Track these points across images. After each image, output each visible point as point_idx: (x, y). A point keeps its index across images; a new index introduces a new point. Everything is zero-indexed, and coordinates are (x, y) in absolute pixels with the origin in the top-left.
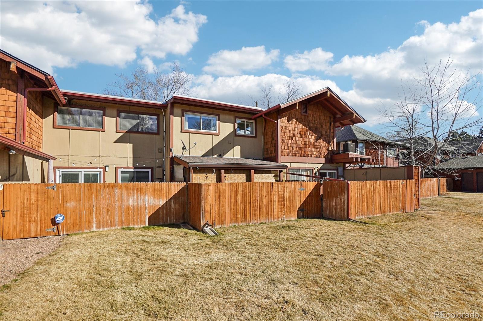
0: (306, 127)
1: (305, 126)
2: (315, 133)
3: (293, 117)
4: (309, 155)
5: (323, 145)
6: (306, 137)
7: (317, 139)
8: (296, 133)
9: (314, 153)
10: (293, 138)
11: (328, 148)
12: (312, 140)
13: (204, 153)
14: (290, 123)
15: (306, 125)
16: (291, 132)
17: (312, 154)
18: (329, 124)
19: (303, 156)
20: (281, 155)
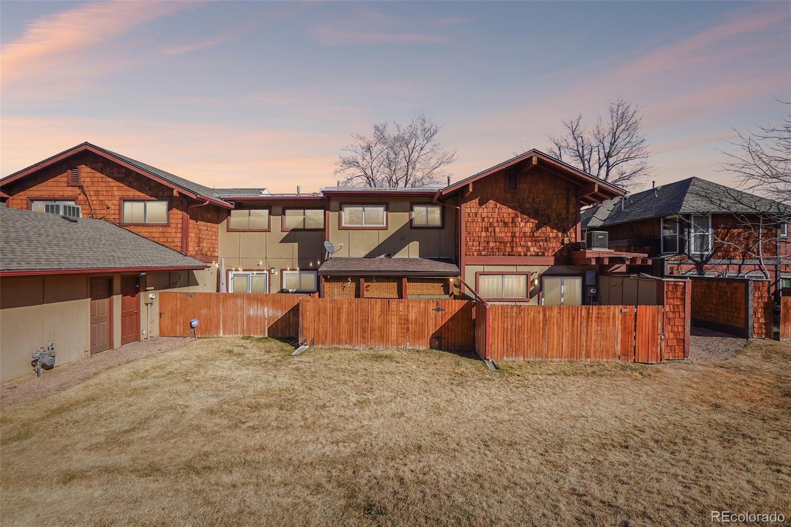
0: (516, 210)
1: (514, 208)
2: (532, 218)
3: (489, 196)
4: (520, 252)
5: (551, 235)
6: (516, 225)
7: (538, 227)
8: (495, 220)
9: (532, 249)
10: (490, 229)
11: (563, 240)
12: (528, 230)
13: (367, 253)
14: (484, 206)
15: (515, 207)
16: (486, 220)
17: (528, 249)
18: (565, 201)
19: (508, 255)
20: (466, 255)
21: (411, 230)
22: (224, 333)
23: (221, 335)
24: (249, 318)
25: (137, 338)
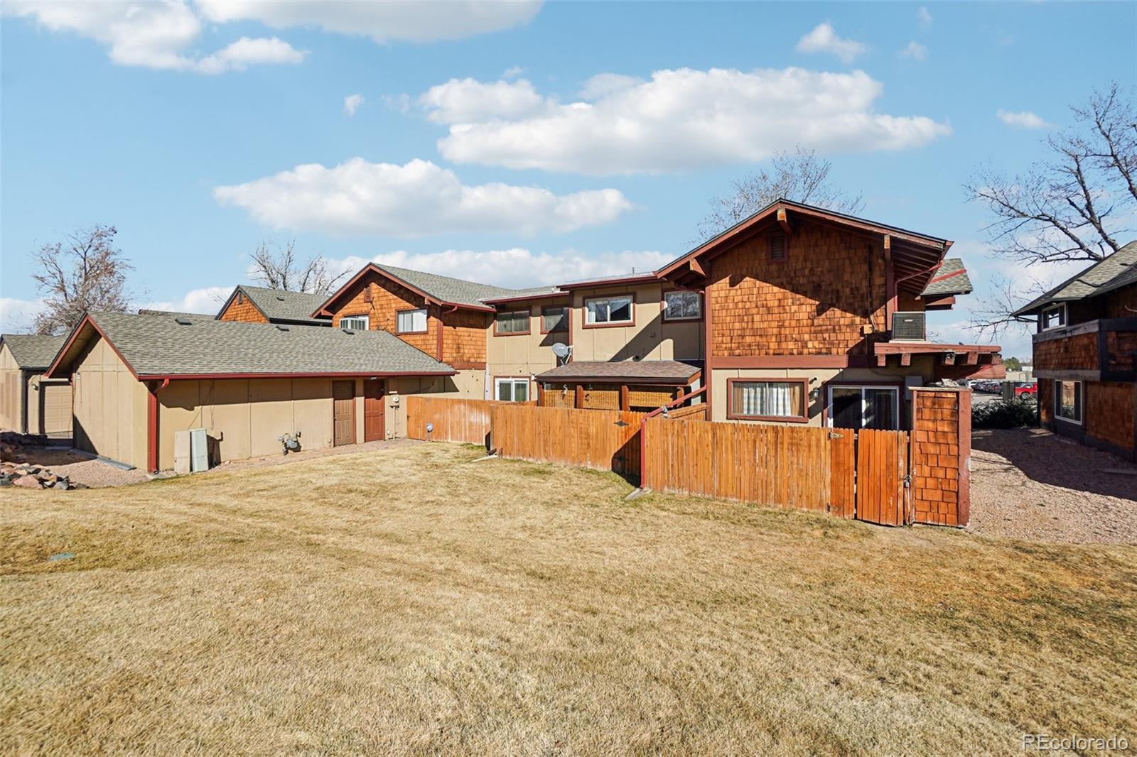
0: (784, 288)
1: (781, 286)
2: (810, 298)
3: (744, 271)
4: (792, 349)
5: (842, 322)
6: (784, 309)
7: (820, 310)
8: (754, 305)
9: (810, 345)
10: (746, 318)
11: (862, 329)
12: (804, 316)
13: (613, 355)
14: (738, 287)
15: (782, 284)
16: (740, 305)
17: (805, 345)
18: (865, 268)
19: (774, 354)
20: (713, 355)
21: (664, 325)
22: (452, 439)
23: (450, 441)
24: (471, 424)
25: (381, 437)
